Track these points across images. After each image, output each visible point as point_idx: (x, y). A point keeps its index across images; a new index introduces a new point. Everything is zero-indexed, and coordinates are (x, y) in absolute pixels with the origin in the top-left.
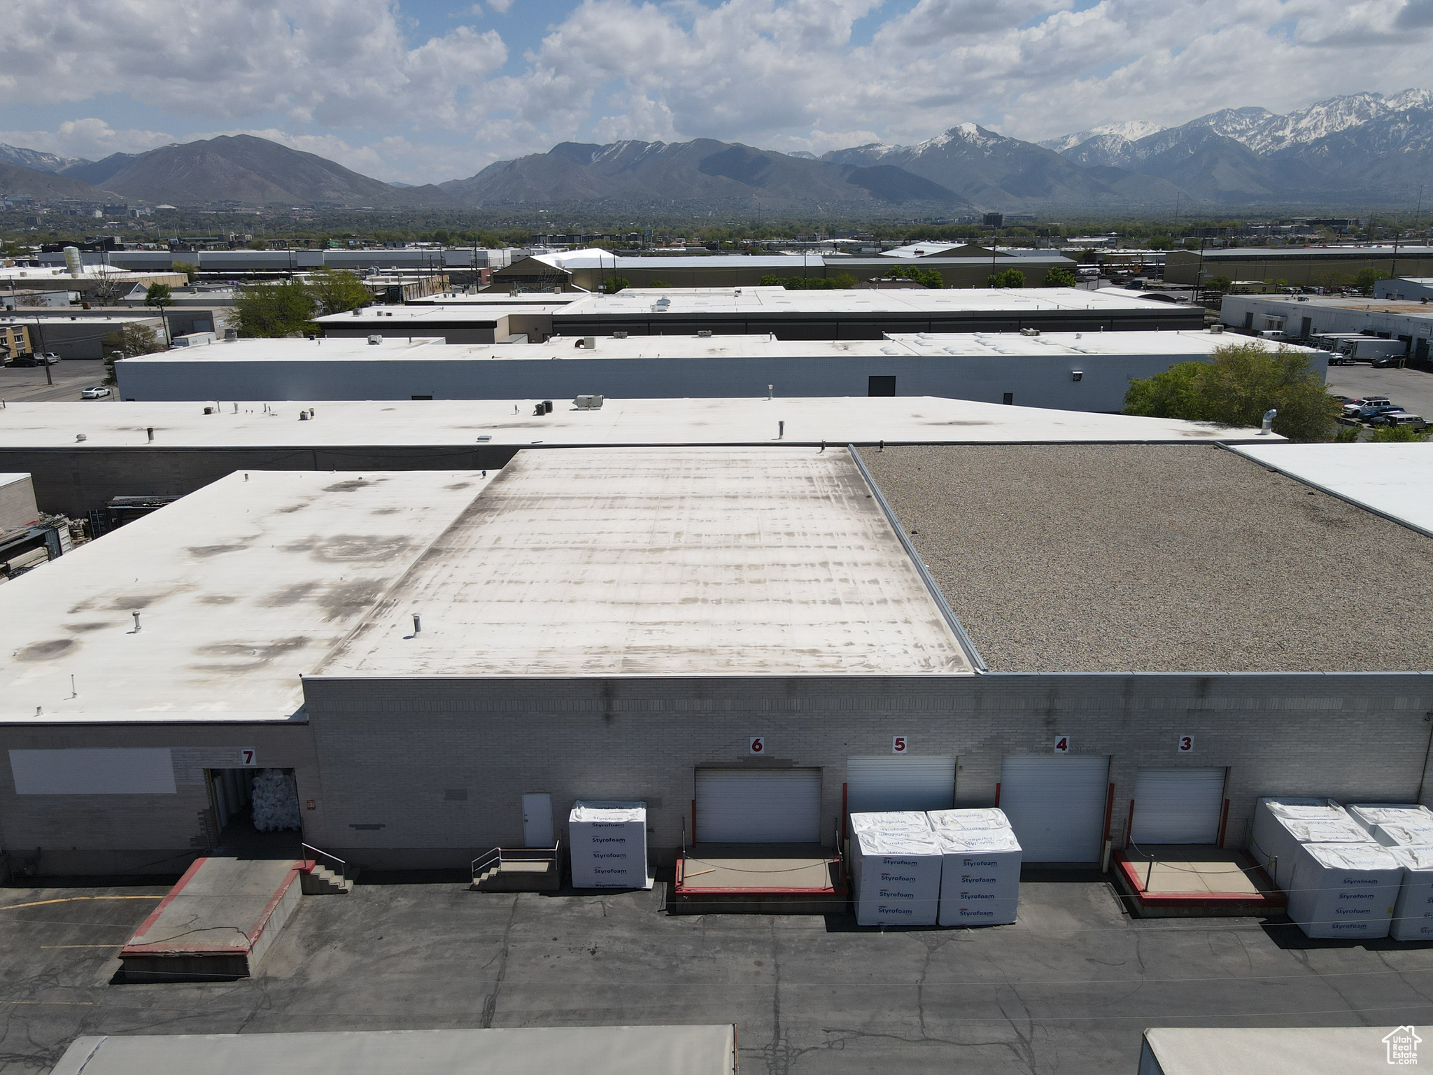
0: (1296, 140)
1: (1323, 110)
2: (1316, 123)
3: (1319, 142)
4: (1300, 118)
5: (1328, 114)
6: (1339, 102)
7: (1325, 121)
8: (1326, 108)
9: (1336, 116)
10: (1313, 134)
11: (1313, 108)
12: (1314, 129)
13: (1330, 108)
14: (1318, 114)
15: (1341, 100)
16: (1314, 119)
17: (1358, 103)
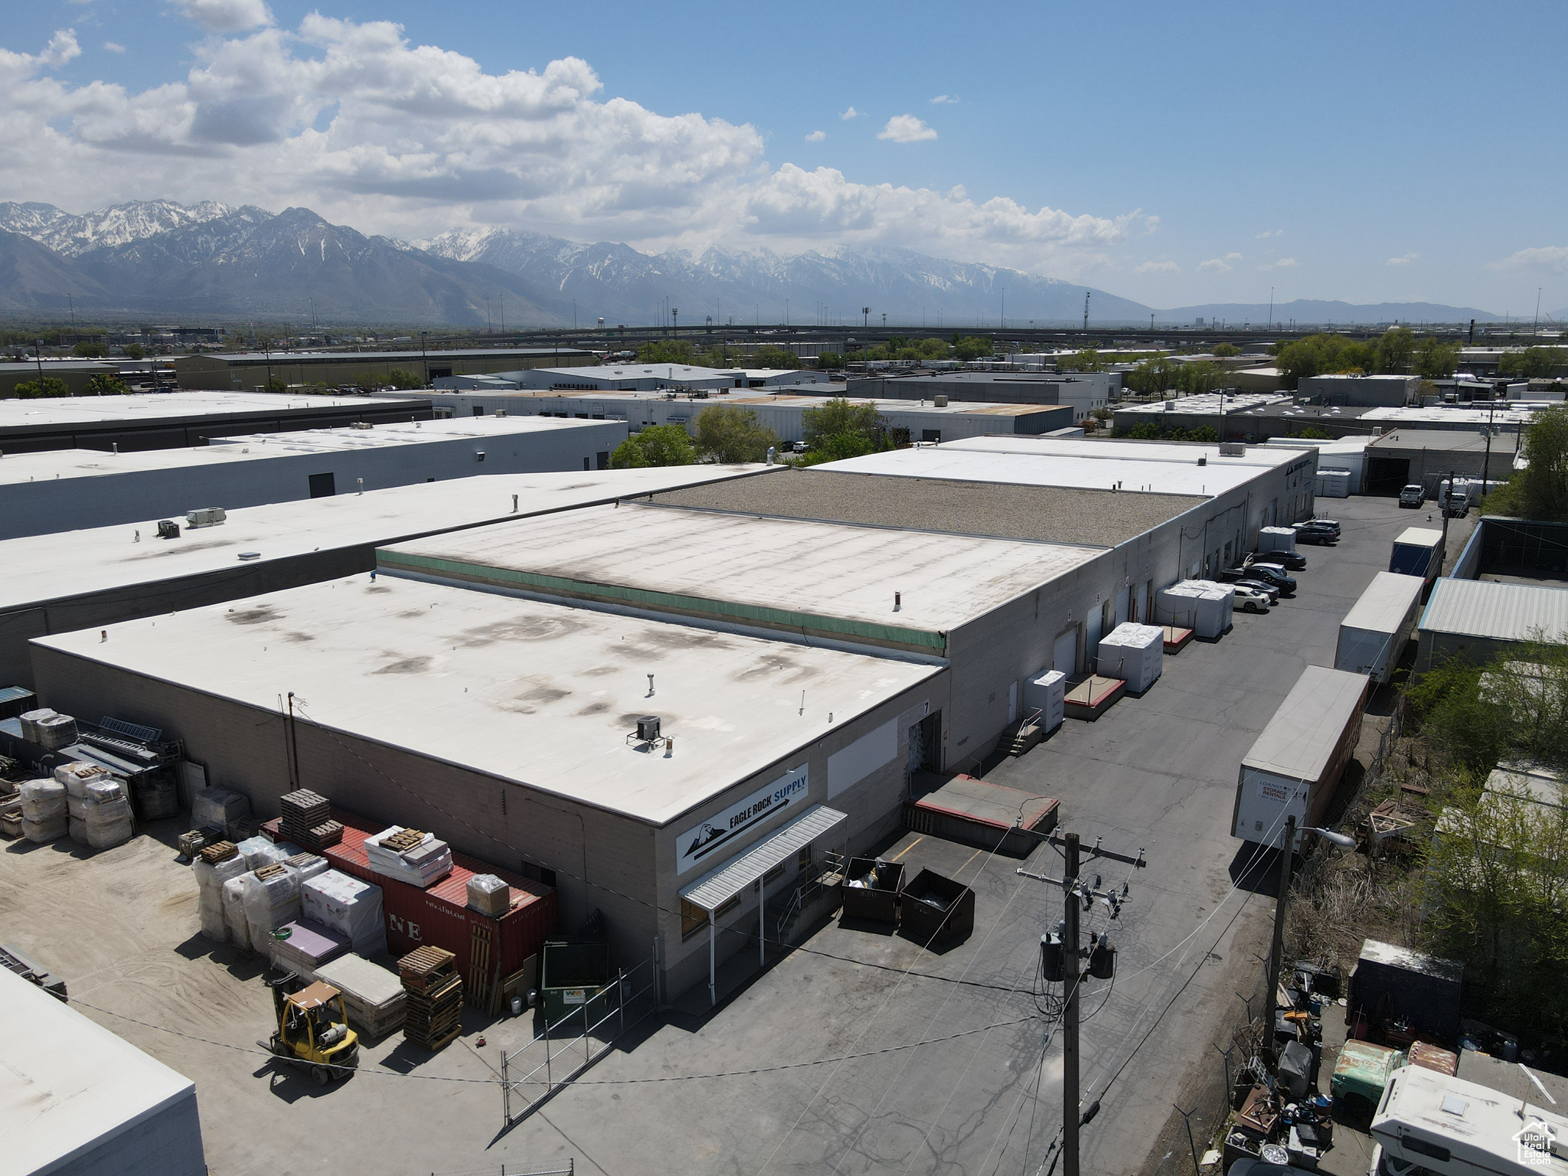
0: (102, 243)
1: (122, 214)
2: (118, 227)
3: (125, 247)
4: (98, 221)
5: (129, 219)
6: (137, 207)
7: (127, 225)
8: (124, 212)
9: (138, 222)
10: (119, 239)
11: (110, 211)
12: (118, 233)
13: (129, 212)
14: (118, 217)
15: (138, 206)
16: (115, 222)
17: (157, 211)
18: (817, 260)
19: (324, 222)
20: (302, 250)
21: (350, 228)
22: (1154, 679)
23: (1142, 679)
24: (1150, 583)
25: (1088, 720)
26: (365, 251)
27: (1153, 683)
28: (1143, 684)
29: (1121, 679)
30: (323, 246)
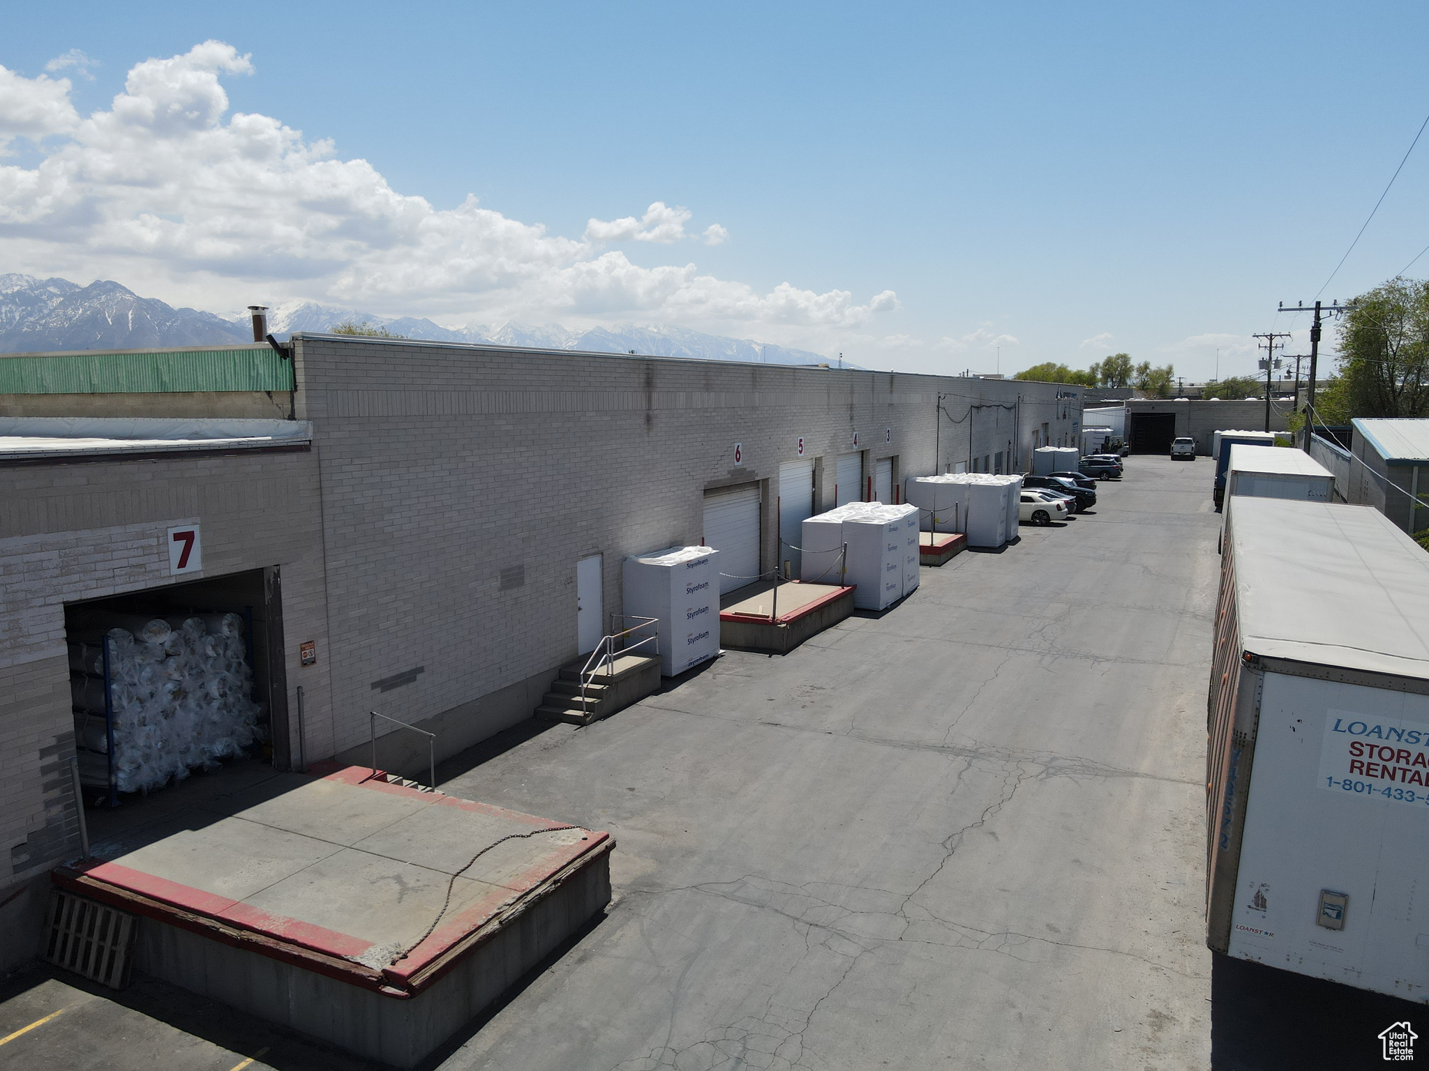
18: (604, 336)
19: (132, 294)
20: (109, 320)
21: (159, 301)
22: (905, 594)
23: (883, 588)
24: (894, 460)
25: (771, 651)
26: (173, 323)
27: (903, 599)
28: (886, 597)
29: (843, 585)
30: (130, 317)
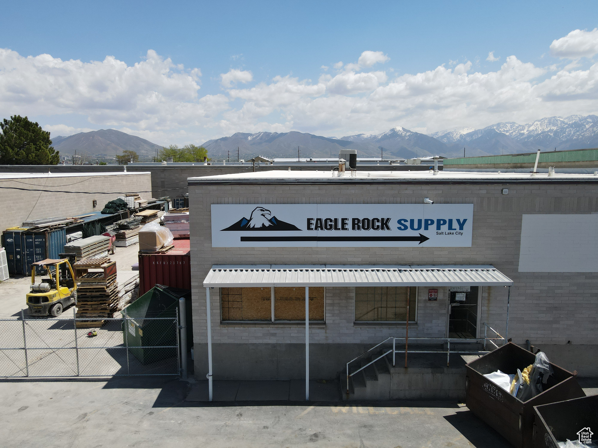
0: (529, 134)
3: (538, 135)
4: (529, 127)
7: (540, 127)
10: (536, 132)
11: (535, 122)
13: (541, 122)
15: (545, 119)
16: (536, 126)
17: (553, 120)
